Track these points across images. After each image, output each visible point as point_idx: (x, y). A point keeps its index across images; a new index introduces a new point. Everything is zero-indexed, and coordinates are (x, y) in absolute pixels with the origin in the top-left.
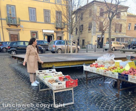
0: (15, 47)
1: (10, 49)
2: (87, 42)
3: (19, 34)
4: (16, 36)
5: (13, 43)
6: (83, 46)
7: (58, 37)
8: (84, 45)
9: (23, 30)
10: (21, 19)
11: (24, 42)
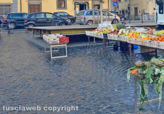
1: (28, 23)
2: (141, 11)
3: (41, 3)
5: (32, 15)
6: (137, 17)
8: (137, 15)
11: (45, 13)
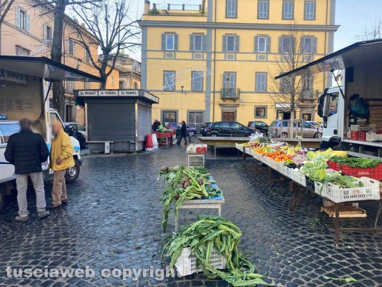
0: (217, 130)
3: (236, 111)
4: (231, 114)
7: (303, 115)
9: (243, 105)
10: (242, 90)
